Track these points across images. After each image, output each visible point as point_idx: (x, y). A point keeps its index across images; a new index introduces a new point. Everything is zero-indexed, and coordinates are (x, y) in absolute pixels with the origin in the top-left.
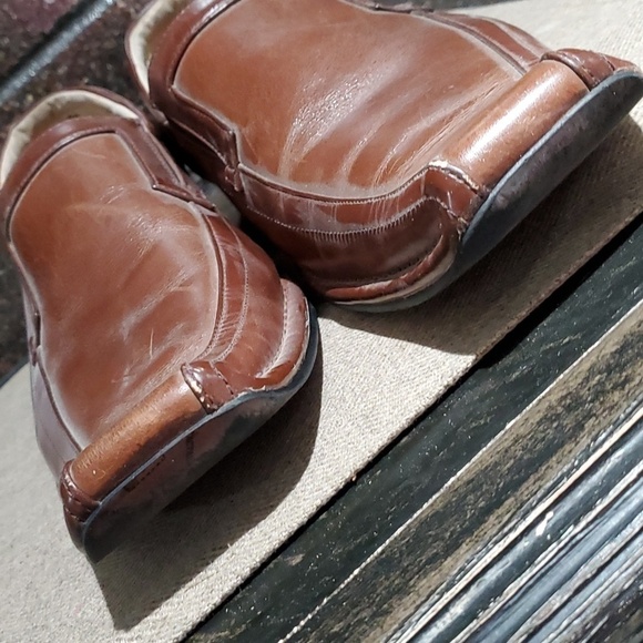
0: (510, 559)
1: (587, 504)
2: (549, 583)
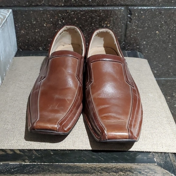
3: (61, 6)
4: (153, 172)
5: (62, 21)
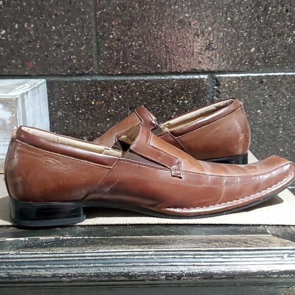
0: (141, 253)
1: (160, 255)
2: (143, 261)
3: (117, 75)
5: (118, 97)
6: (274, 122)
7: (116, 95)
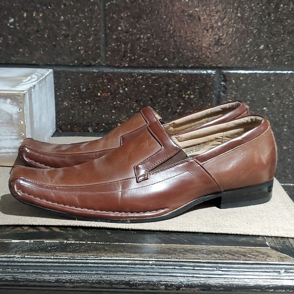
0: (142, 262)
2: (144, 270)
3: (124, 67)
4: (265, 256)
5: (124, 89)
6: (280, 120)
7: (122, 87)
